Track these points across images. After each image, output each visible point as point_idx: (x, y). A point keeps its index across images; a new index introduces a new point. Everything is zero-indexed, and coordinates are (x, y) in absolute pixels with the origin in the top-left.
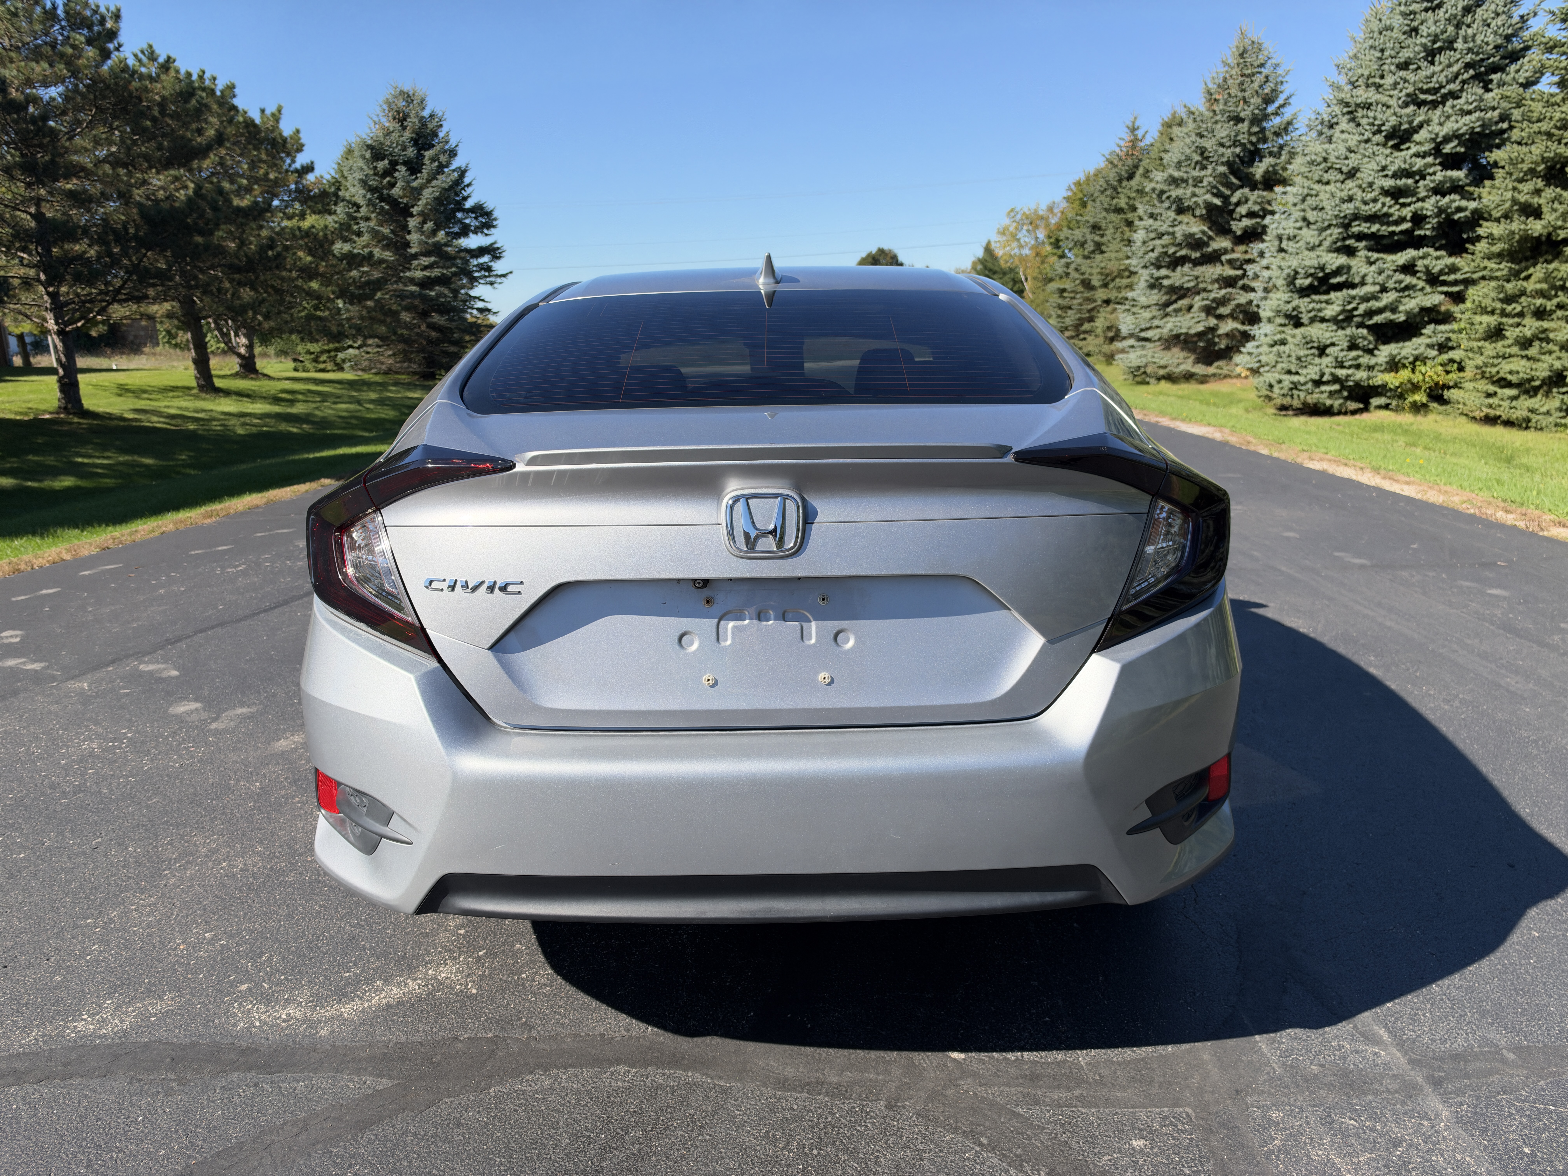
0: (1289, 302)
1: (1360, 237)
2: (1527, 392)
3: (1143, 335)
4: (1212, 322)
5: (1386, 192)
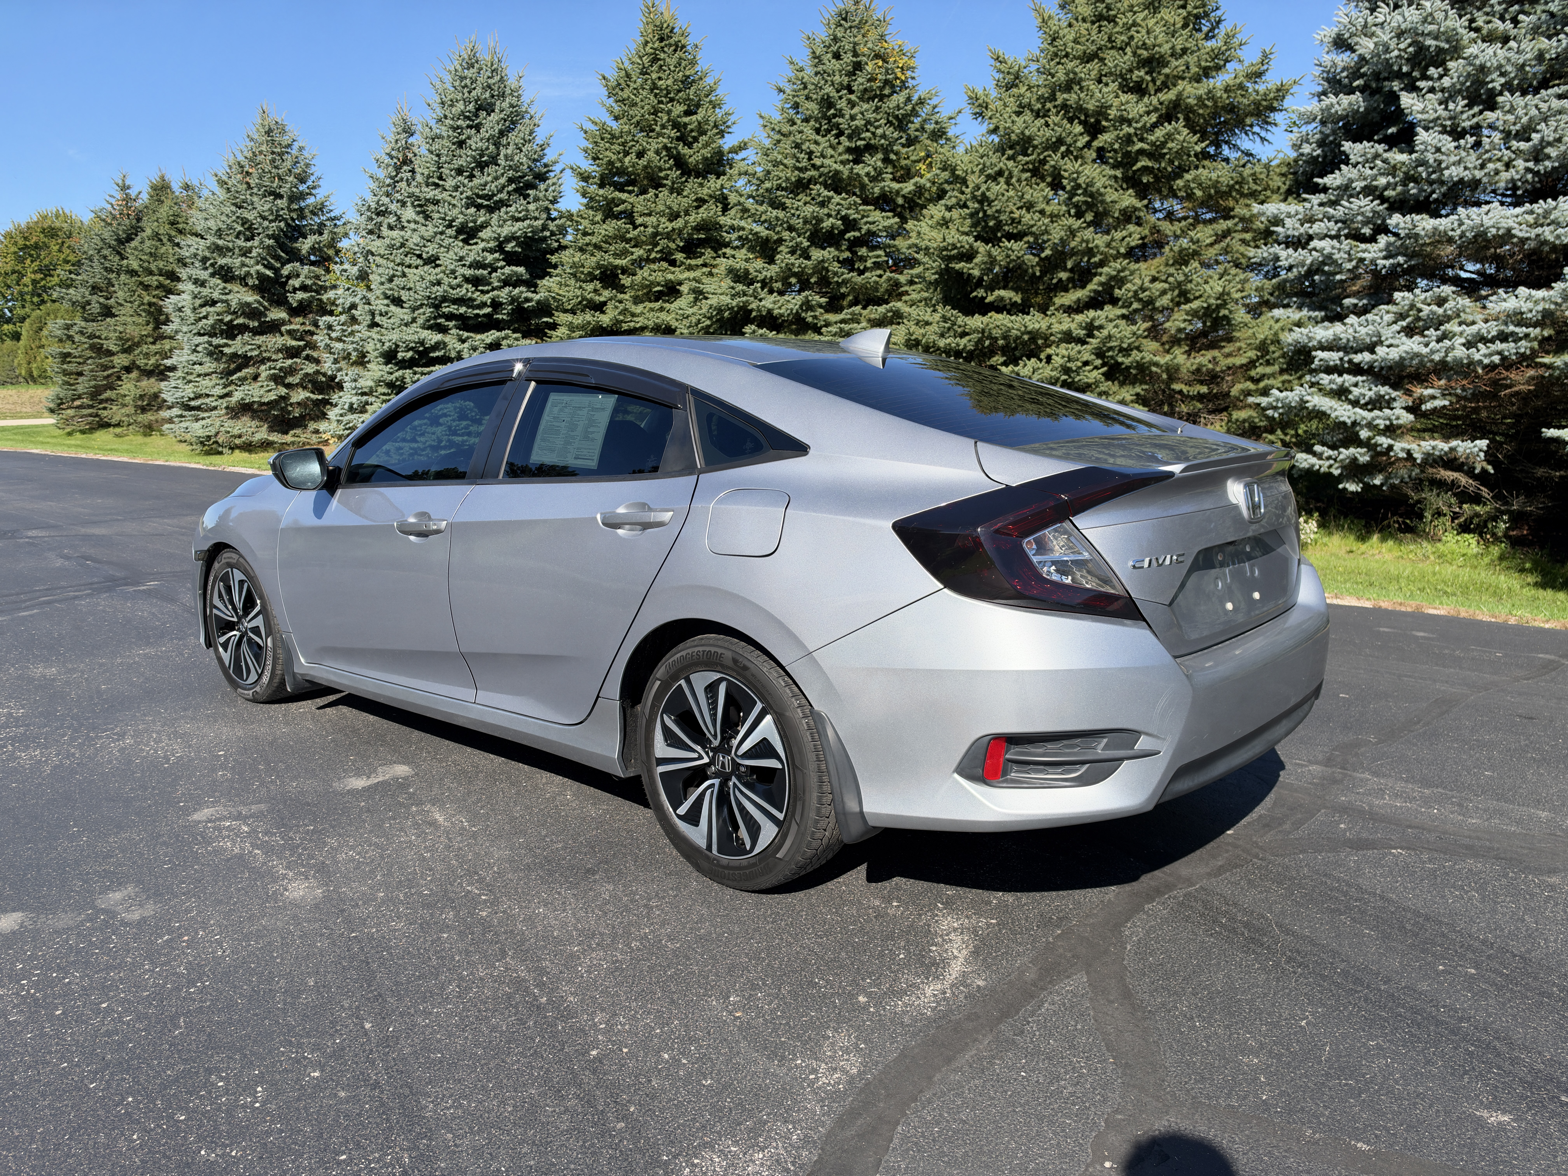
0: (391, 373)
1: (450, 317)
3: (192, 403)
4: (283, 391)
5: (467, 280)
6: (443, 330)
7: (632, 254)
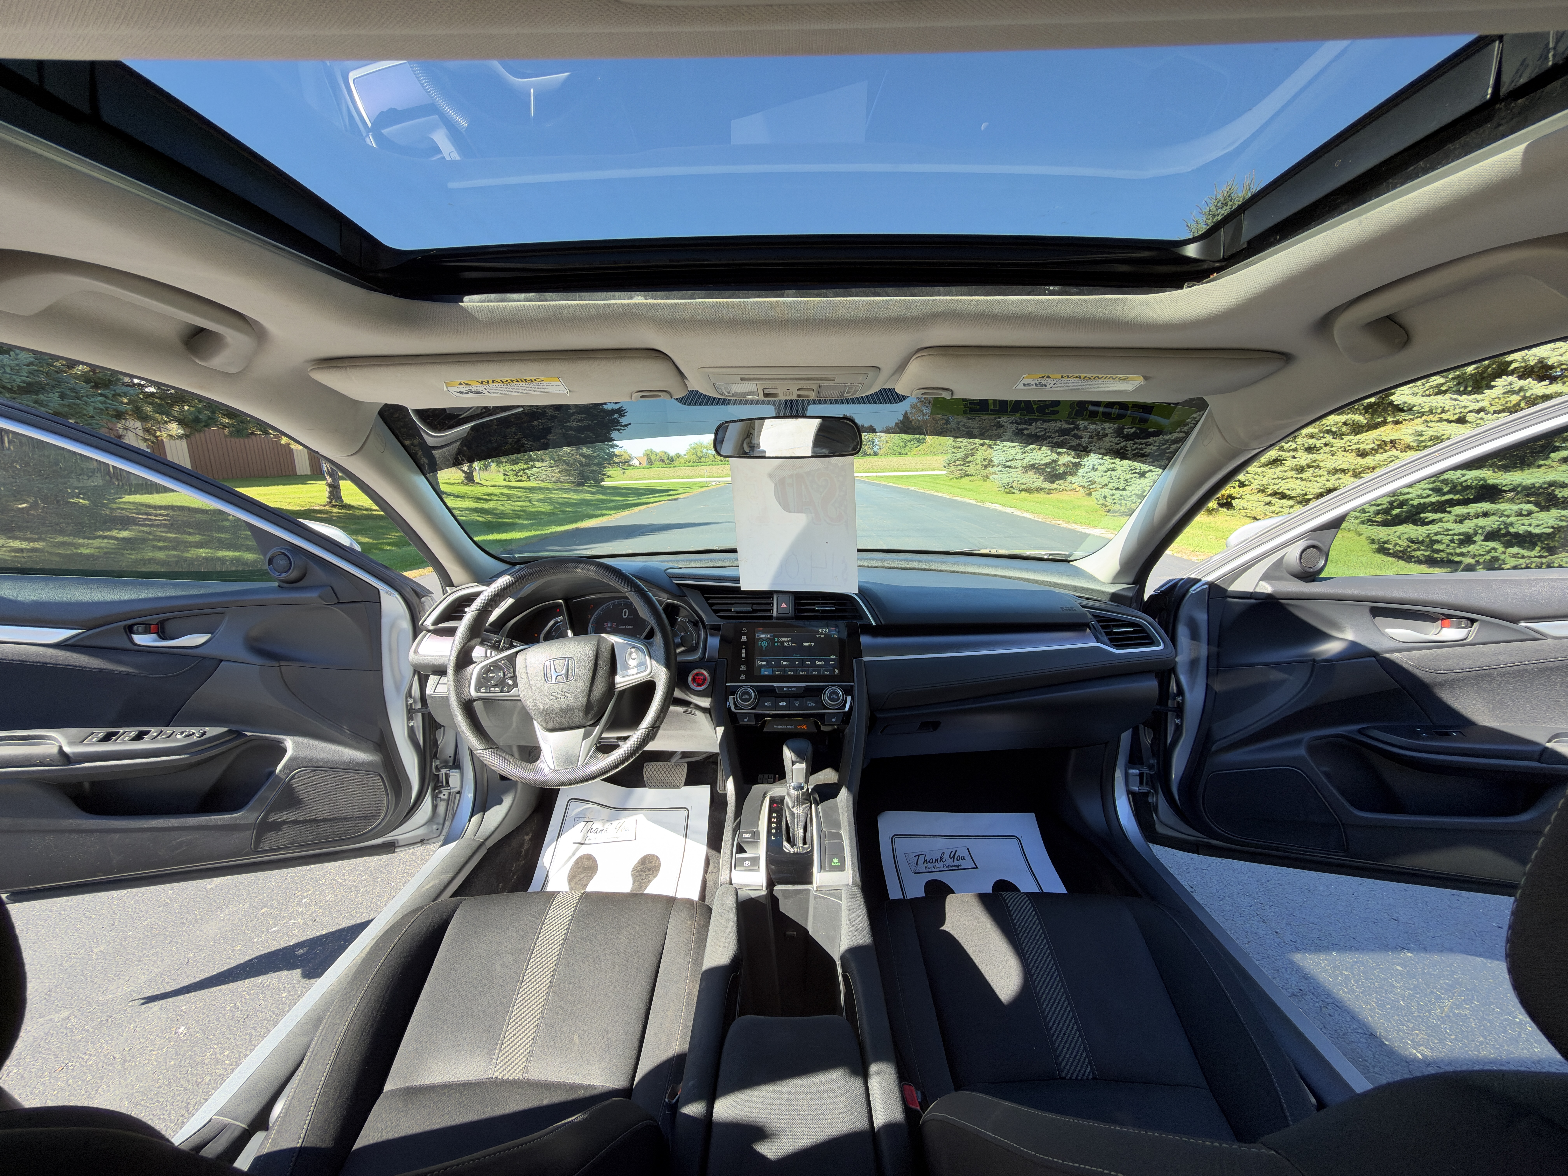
2: (1300, 502)
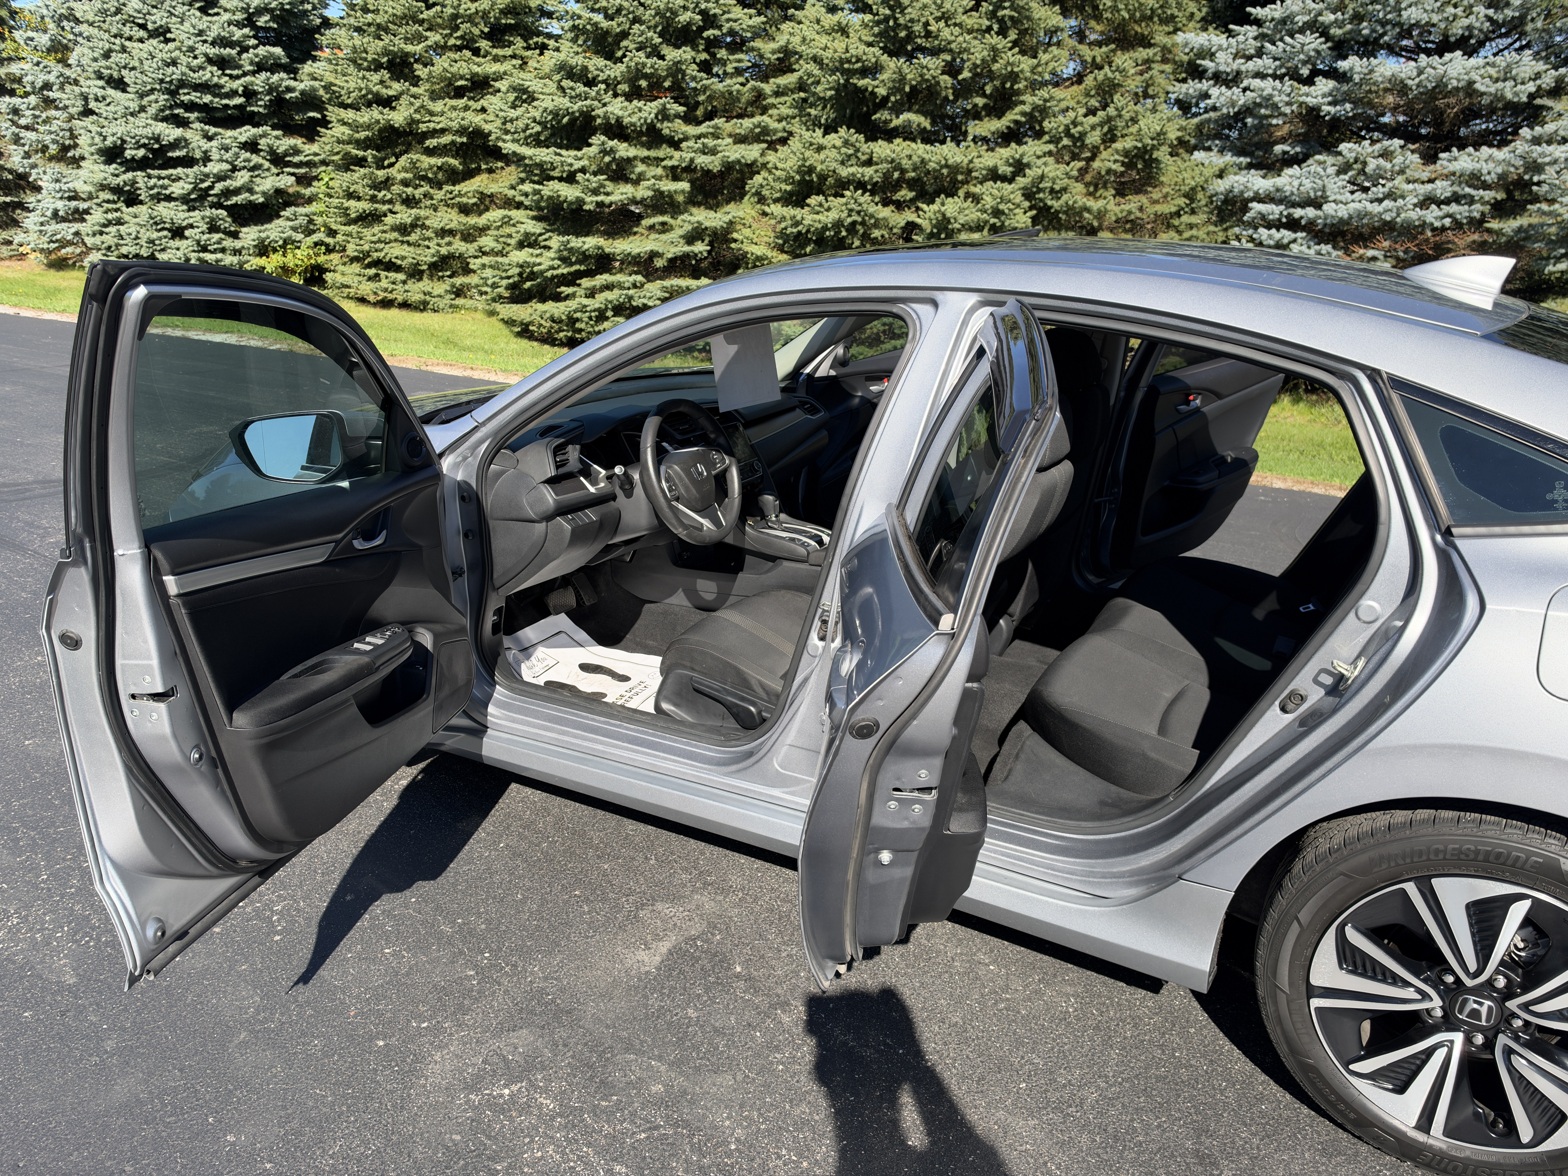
0: (117, 176)
1: (191, 107)
2: (415, 276)
5: (210, 61)
6: (183, 123)
7: (427, 38)
